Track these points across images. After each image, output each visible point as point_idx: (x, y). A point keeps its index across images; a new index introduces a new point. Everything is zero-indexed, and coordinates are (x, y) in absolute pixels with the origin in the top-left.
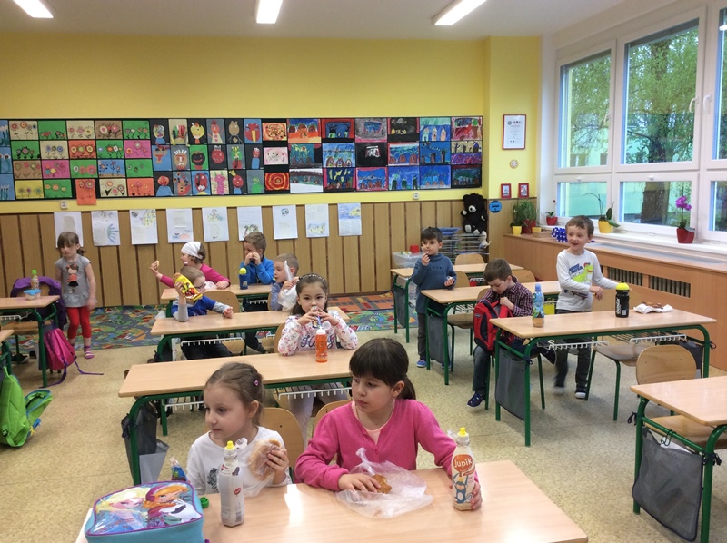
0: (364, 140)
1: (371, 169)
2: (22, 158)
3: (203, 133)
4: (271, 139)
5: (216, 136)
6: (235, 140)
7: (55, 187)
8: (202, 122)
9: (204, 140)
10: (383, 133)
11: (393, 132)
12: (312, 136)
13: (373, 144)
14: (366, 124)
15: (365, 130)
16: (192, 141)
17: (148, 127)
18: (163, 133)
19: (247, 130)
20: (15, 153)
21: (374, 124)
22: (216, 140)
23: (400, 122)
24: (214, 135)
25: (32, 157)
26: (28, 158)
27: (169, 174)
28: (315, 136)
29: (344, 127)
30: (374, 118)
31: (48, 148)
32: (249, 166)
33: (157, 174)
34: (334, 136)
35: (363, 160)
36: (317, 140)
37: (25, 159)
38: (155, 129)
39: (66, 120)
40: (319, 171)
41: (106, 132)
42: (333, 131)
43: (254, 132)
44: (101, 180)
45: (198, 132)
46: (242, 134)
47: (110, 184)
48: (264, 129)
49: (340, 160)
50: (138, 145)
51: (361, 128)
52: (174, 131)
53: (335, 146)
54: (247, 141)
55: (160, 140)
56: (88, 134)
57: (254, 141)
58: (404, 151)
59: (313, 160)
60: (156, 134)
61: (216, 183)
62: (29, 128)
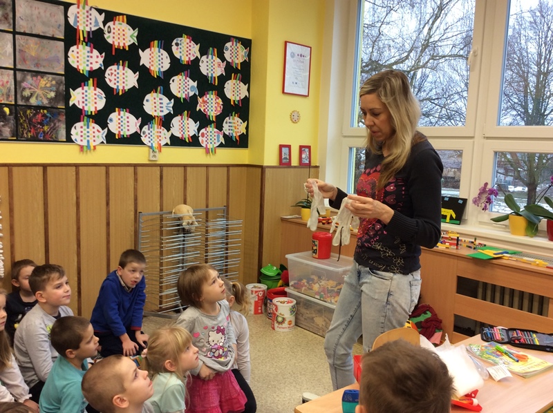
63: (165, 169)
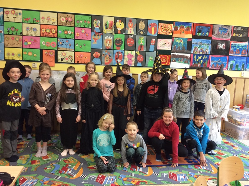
0: (217, 38)
1: (219, 56)
2: (11, 33)
3: (123, 27)
4: (163, 33)
5: (131, 30)
6: (142, 33)
7: (30, 54)
8: (123, 20)
9: (124, 31)
10: (228, 35)
11: (235, 35)
12: (187, 33)
13: (222, 41)
14: (220, 29)
15: (218, 32)
16: (116, 32)
17: (91, 20)
18: (99, 25)
19: (149, 27)
20: (6, 30)
21: (224, 29)
22: (131, 32)
23: (239, 29)
24: (129, 28)
25: (16, 33)
26: (14, 34)
27: (100, 51)
28: (189, 33)
29: (206, 29)
30: (225, 26)
31: (28, 28)
32: (148, 50)
33: (93, 50)
34: (200, 34)
35: (215, 51)
36: (190, 36)
37: (12, 34)
38: (94, 22)
39: (40, 11)
40: (189, 55)
41: (64, 21)
42: (200, 32)
43: (153, 29)
44: (58, 51)
45: (120, 26)
46: (146, 30)
47: (64, 54)
48: (160, 27)
49: (202, 49)
50: (83, 31)
51: (216, 31)
52: (106, 24)
53: (200, 40)
54: (149, 34)
55: (97, 29)
56: (53, 21)
57: (153, 34)
58: (239, 47)
59: (186, 48)
60: (95, 25)
61: (128, 59)
62: (17, 14)
63: (246, 80)
